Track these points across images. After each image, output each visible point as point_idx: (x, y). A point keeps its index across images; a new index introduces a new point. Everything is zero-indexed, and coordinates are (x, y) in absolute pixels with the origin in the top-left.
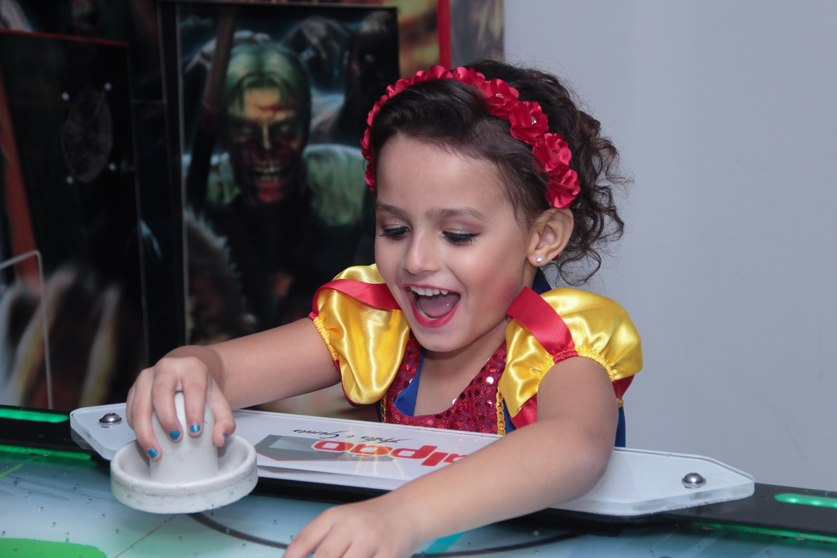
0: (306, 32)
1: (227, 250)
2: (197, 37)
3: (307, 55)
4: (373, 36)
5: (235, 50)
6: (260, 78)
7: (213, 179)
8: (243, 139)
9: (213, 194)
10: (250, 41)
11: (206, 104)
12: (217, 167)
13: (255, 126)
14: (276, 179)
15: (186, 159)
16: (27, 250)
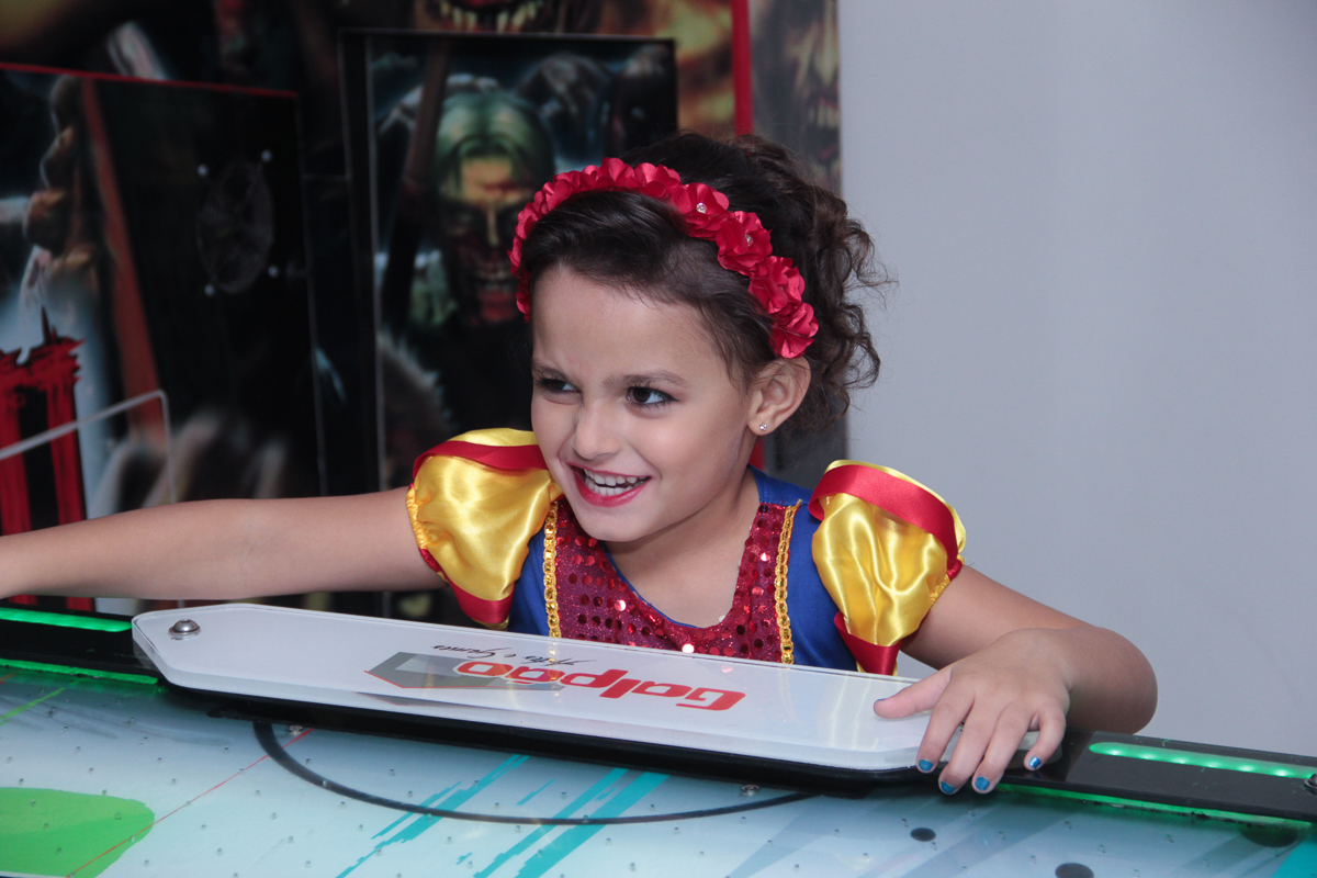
0: (548, 75)
1: (438, 392)
2: (395, 84)
3: (550, 109)
4: (643, 81)
5: (449, 102)
6: (484, 143)
7: (418, 288)
8: (460, 231)
9: (418, 311)
10: (470, 89)
11: (408, 180)
12: (423, 272)
13: (478, 212)
14: (506, 290)
15: (381, 260)
16: (146, 390)
